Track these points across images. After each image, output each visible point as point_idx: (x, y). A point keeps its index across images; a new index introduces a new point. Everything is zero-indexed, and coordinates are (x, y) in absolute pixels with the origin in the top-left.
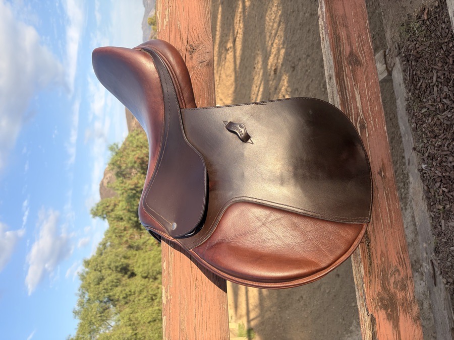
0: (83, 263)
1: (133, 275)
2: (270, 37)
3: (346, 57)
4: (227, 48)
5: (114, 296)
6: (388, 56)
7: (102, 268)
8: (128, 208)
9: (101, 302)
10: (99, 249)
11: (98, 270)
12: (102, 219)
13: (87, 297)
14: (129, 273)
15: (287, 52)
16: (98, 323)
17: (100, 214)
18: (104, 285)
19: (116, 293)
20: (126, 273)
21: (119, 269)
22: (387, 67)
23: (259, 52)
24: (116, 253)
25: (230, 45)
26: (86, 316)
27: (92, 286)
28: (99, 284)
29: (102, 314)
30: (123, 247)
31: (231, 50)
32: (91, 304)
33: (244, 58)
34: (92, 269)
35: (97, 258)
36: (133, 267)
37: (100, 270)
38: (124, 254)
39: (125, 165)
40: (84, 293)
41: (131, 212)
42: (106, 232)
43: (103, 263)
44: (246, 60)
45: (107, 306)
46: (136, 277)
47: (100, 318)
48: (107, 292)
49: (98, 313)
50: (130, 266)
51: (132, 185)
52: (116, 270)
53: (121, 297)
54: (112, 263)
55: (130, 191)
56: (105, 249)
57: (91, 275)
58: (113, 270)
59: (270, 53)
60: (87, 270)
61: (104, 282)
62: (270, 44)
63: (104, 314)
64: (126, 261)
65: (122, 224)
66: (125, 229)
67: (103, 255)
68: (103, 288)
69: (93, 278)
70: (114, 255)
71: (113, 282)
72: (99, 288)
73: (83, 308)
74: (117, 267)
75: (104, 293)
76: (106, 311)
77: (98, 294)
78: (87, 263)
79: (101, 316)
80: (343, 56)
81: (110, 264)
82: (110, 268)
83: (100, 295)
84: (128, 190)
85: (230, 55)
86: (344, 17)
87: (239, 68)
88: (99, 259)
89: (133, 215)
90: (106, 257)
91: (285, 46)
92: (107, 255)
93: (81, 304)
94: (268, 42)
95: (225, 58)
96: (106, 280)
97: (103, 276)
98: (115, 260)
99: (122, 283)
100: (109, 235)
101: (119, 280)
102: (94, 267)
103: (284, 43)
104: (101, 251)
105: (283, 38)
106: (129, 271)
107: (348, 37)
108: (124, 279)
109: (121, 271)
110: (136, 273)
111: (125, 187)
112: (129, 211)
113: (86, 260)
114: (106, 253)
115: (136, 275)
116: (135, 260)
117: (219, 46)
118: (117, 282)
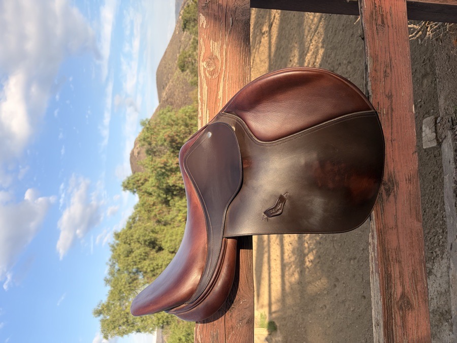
0: (114, 235)
1: (161, 249)
2: (309, 31)
3: (397, 300)
4: (263, 31)
5: (142, 268)
6: (439, 124)
7: (132, 241)
8: (157, 185)
9: (130, 273)
10: (128, 222)
11: (127, 243)
12: (132, 193)
13: (117, 267)
14: (157, 247)
15: (327, 53)
16: (128, 292)
17: (130, 188)
18: (133, 257)
19: (144, 266)
20: (154, 248)
21: (147, 243)
22: (436, 136)
23: (296, 45)
24: (145, 227)
25: (265, 29)
26: (116, 285)
27: (122, 257)
28: (128, 256)
29: (131, 285)
30: (152, 222)
31: (266, 34)
32: (121, 274)
33: (280, 48)
34: (122, 242)
35: (126, 231)
36: (161, 241)
37: (129, 243)
38: (152, 228)
39: (155, 142)
40: (114, 263)
41: (160, 189)
42: (135, 206)
43: (132, 236)
44: (282, 49)
45: (135, 277)
46: (164, 251)
47: (129, 288)
48: (136, 265)
49: (127, 284)
50: (158, 240)
51: (162, 164)
52: (145, 244)
53: (149, 270)
54: (141, 237)
55: (159, 169)
56: (134, 223)
57: (121, 248)
58: (141, 244)
59: (308, 49)
60: (117, 242)
61: (133, 255)
62: (309, 40)
63: (133, 284)
64: (154, 235)
65: (152, 200)
66: (154, 205)
67: (133, 228)
68: (132, 260)
69: (122, 250)
70: (143, 229)
71: (141, 255)
72: (128, 260)
73: (113, 277)
74: (145, 241)
75: (133, 265)
76: (135, 282)
77: (127, 266)
78: (117, 236)
79: (130, 287)
80: (394, 300)
81: (139, 238)
82: (139, 242)
83: (129, 267)
84: (158, 168)
85: (265, 40)
86: (398, 249)
87: (275, 56)
88: (129, 232)
89: (162, 192)
90: (135, 231)
91: (325, 46)
92: (136, 229)
93: (112, 274)
94: (307, 37)
95: (260, 42)
96: (134, 253)
97: (132, 249)
98: (143, 234)
99: (149, 257)
100: (139, 209)
101: (147, 254)
102: (124, 239)
103: (323, 42)
104: (131, 224)
105: (323, 36)
106: (157, 245)
107: (401, 274)
108: (152, 253)
109: (149, 245)
110: (163, 248)
111: (154, 166)
112: (158, 187)
113: (117, 233)
114: (135, 227)
115: (163, 249)
116: (163, 235)
117: (254, 26)
118: (146, 256)
